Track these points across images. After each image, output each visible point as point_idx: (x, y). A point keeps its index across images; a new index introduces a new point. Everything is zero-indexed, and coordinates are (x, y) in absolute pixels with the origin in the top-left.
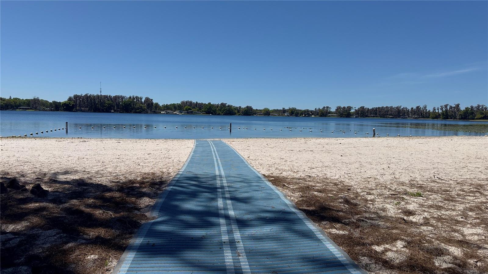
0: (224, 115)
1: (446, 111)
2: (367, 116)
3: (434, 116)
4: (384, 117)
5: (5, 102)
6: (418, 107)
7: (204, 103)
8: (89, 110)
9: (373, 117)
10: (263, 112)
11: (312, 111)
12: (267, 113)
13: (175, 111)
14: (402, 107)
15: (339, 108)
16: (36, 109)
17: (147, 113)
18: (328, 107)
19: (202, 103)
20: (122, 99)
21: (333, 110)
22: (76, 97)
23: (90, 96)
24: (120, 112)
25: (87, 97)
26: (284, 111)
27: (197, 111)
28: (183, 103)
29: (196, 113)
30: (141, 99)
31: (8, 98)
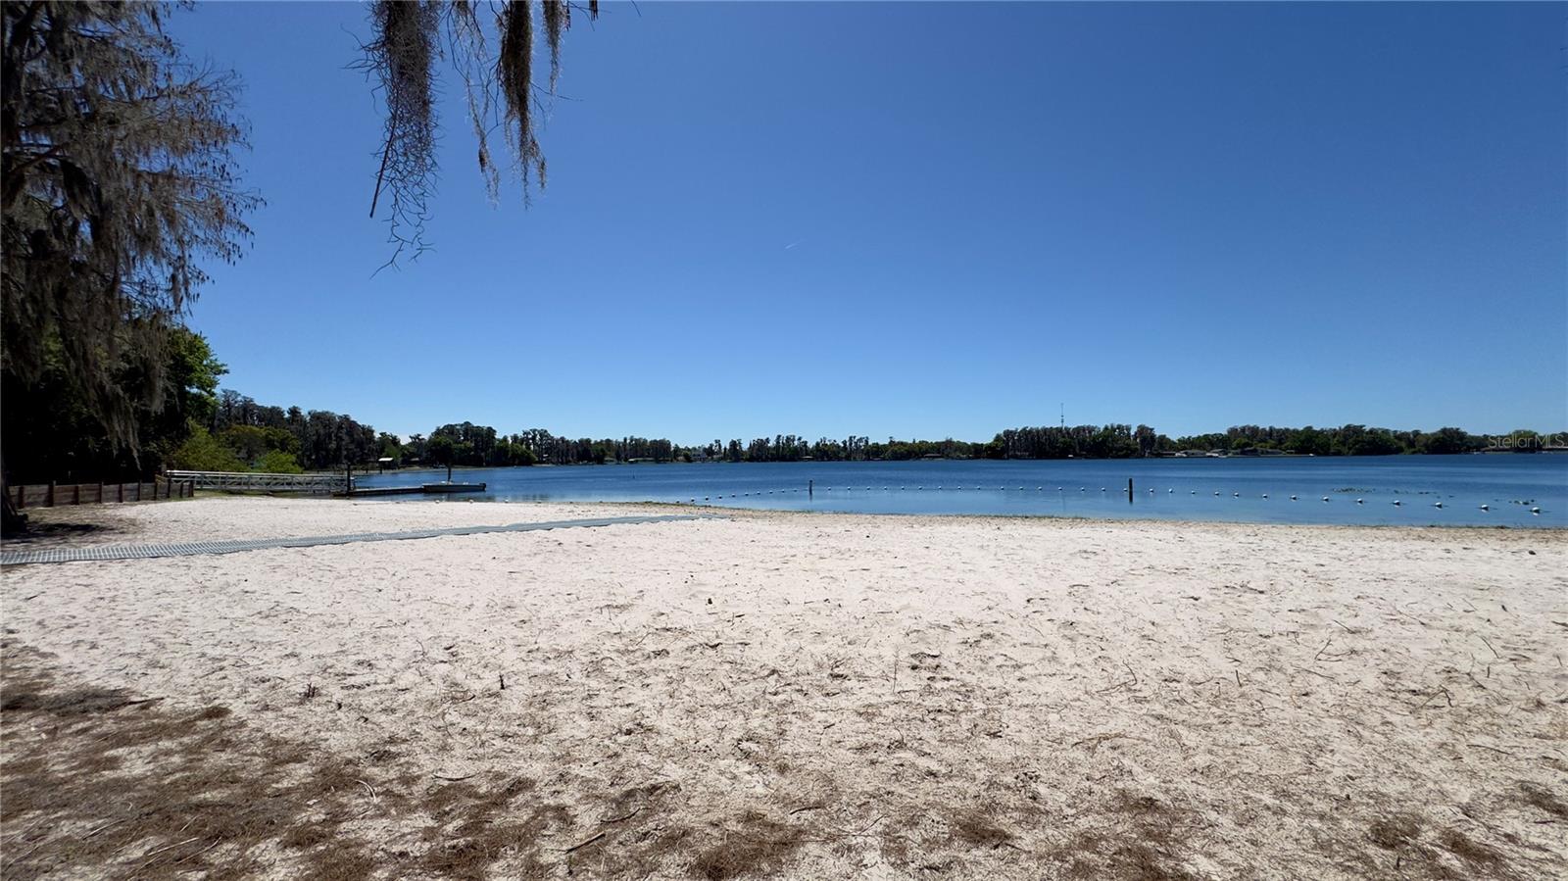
0: (1354, 454)
7: (1291, 428)
8: (1029, 456)
13: (1209, 451)
16: (947, 457)
17: (1142, 456)
19: (1287, 430)
20: (1090, 432)
22: (1008, 433)
23: (1030, 431)
24: (1086, 458)
25: (1026, 434)
27: (1271, 448)
28: (1233, 431)
29: (1268, 453)
30: (1128, 429)
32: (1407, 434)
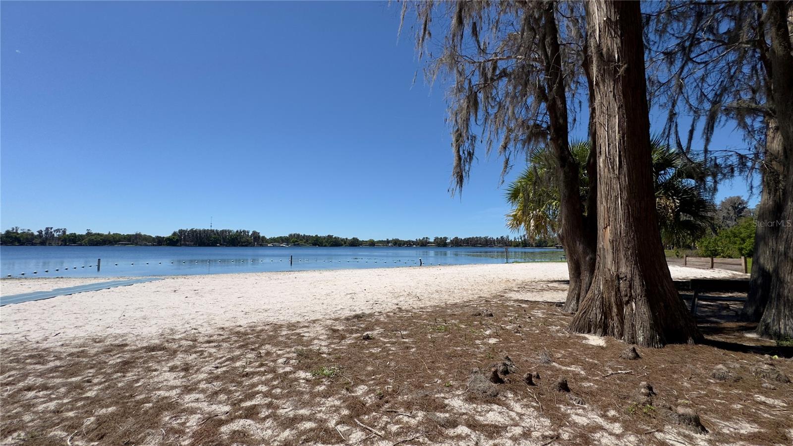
0: (330, 246)
1: (525, 240)
2: (461, 246)
3: (516, 245)
4: (475, 246)
5: (102, 238)
6: (502, 237)
7: (311, 235)
8: (194, 244)
9: (466, 246)
10: (368, 243)
11: (413, 242)
12: (372, 244)
13: (281, 244)
14: (489, 237)
15: (436, 239)
16: (137, 244)
17: (254, 246)
18: (427, 238)
19: (309, 236)
20: (229, 233)
21: (432, 240)
22: (181, 231)
23: (196, 231)
24: (226, 246)
25: (193, 232)
26: (388, 242)
27: (304, 243)
28: (291, 235)
29: (303, 245)
30: (248, 232)
31: (106, 233)
32: (344, 239)
